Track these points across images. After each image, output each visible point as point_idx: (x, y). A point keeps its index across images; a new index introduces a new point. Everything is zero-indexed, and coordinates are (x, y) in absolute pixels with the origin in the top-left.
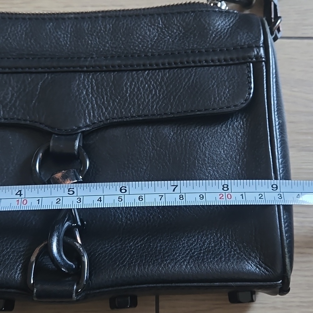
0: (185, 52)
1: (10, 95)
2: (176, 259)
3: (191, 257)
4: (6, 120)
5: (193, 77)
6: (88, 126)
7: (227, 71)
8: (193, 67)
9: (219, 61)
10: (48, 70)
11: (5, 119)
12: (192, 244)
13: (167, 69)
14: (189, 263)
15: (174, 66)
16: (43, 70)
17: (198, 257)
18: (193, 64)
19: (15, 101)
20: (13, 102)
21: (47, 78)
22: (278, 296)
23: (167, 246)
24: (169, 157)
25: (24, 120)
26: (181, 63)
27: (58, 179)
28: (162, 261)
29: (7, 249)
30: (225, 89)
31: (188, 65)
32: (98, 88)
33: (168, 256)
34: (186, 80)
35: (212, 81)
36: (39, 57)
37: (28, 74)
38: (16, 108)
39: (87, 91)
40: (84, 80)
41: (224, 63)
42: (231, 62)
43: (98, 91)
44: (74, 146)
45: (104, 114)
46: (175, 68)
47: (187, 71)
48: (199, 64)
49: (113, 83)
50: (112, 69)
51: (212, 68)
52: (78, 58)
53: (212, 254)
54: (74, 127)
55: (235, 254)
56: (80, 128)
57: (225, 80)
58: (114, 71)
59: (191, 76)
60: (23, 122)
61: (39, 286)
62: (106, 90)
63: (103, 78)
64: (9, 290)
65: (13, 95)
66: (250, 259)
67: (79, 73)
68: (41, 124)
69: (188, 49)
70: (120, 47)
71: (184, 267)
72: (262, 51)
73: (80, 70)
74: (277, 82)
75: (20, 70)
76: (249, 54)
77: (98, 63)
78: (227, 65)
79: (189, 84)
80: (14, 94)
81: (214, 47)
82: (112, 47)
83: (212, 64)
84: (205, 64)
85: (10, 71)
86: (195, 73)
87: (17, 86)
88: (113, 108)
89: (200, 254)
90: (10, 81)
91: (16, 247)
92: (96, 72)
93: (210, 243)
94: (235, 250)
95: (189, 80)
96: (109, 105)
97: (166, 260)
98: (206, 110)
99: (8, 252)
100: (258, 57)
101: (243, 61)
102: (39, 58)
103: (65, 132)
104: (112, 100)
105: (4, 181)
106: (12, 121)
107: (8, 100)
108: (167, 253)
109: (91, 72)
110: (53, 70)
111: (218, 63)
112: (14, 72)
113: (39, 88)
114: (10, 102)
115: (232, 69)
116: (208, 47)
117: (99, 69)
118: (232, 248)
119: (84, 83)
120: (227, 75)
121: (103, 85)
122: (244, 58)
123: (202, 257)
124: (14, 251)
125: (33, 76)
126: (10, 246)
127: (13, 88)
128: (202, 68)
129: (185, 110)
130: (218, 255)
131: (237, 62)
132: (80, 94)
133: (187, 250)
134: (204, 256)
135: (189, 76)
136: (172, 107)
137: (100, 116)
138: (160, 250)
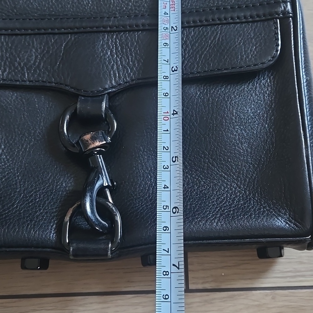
0: (210, 10)
1: (34, 57)
2: (207, 217)
3: (221, 215)
4: (31, 83)
5: (219, 35)
6: (113, 87)
7: (253, 28)
8: (219, 24)
9: (245, 17)
10: (71, 31)
11: (30, 81)
12: (221, 202)
13: (192, 27)
14: (219, 220)
15: (199, 24)
16: (66, 31)
17: (228, 215)
18: (219, 22)
19: (40, 63)
20: (37, 64)
21: (71, 38)
22: (306, 251)
23: (197, 204)
24: (196, 117)
25: (49, 82)
26: (206, 20)
27: (87, 141)
28: (193, 220)
29: (40, 210)
30: (252, 47)
31: (213, 22)
32: (122, 48)
33: (199, 214)
34: (212, 38)
35: (238, 39)
36: (61, 17)
37: (51, 36)
38: (40, 70)
39: (111, 52)
40: (108, 40)
41: (251, 20)
42: (258, 19)
43: (122, 52)
44: (101, 107)
45: (129, 75)
46: (201, 26)
47: (213, 29)
48: (225, 22)
49: (137, 42)
50: (136, 28)
51: (238, 25)
52: (101, 18)
53: (242, 211)
54: (100, 89)
55: (264, 211)
56: (106, 89)
57: (252, 37)
58: (138, 31)
59: (217, 34)
60: (48, 84)
61: (74, 245)
62: (130, 50)
63: (127, 38)
64: (44, 250)
65: (36, 57)
66: (280, 215)
67: (103, 33)
68: (66, 85)
69: (213, 7)
70: (143, 6)
71: (215, 224)
72: (289, 7)
73: (104, 30)
74: (304, 38)
75: (43, 31)
76: (276, 10)
77: (121, 23)
78: (253, 22)
79: (215, 42)
80: (38, 56)
81: (240, 3)
82: (135, 6)
83: (238, 21)
84: (231, 21)
85: (32, 32)
86: (221, 30)
87: (40, 48)
88: (139, 68)
89: (230, 211)
90: (33, 43)
91: (48, 208)
92: (120, 32)
93: (239, 201)
94: (264, 207)
95: (215, 38)
96: (134, 65)
97: (197, 218)
98: (232, 68)
99: (42, 213)
100: (285, 12)
101: (270, 17)
102: (61, 19)
103: (92, 93)
104: (137, 60)
105: (32, 143)
106: (37, 84)
107: (32, 62)
108: (197, 211)
109: (115, 32)
110: (76, 30)
111: (244, 20)
112: (38, 33)
113: (63, 50)
114: (34, 64)
115: (259, 25)
116: (233, 3)
117: (123, 29)
118: (261, 205)
119: (108, 43)
120: (254, 33)
121: (127, 45)
122: (271, 14)
123: (232, 214)
124: (46, 213)
125: (56, 37)
126: (43, 207)
127: (37, 50)
128: (228, 25)
129: (211, 68)
130: (248, 212)
131: (264, 18)
132: (104, 55)
133: (217, 208)
134: (233, 214)
135: (215, 34)
136: (198, 66)
137: (125, 77)
138: (190, 208)
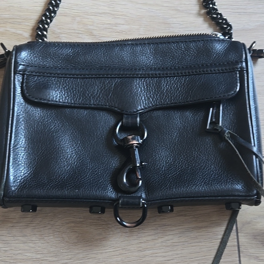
0: (198, 66)
1: (96, 91)
2: (196, 184)
3: (204, 183)
4: (95, 106)
5: (203, 80)
6: (142, 109)
7: (223, 76)
8: (203, 74)
9: (218, 70)
10: (118, 76)
11: (94, 105)
12: (205, 176)
13: (187, 75)
14: (203, 186)
15: (192, 74)
16: (115, 76)
17: (209, 183)
18: (203, 73)
19: (100, 95)
20: (98, 95)
21: (118, 81)
23: (190, 177)
24: (190, 128)
25: (105, 105)
26: (196, 72)
27: (129, 139)
28: (188, 186)
29: (101, 179)
31: (199, 73)
32: (147, 87)
33: (191, 183)
34: (199, 81)
35: (214, 82)
36: (112, 68)
37: (106, 79)
38: (100, 98)
39: (141, 89)
40: (139, 82)
41: (222, 72)
42: (226, 71)
43: (147, 89)
44: (137, 121)
45: (151, 102)
46: (193, 75)
47: (199, 76)
48: (206, 73)
49: (156, 84)
50: (155, 76)
51: (214, 74)
52: (135, 69)
53: (216, 181)
54: (135, 110)
55: (230, 181)
56: (138, 111)
57: (222, 81)
58: (156, 77)
59: (202, 79)
60: (105, 107)
62: (152, 88)
63: (150, 82)
64: (105, 201)
65: (98, 91)
66: (239, 184)
67: (136, 78)
68: (115, 108)
69: (200, 64)
70: (159, 63)
71: (201, 188)
72: (244, 64)
73: (137, 76)
74: (253, 82)
75: (101, 76)
76: (236, 66)
77: (147, 72)
78: (223, 73)
79: (200, 84)
80: (99, 90)
81: (215, 62)
82: (154, 63)
83: (214, 72)
84: (210, 72)
85: (95, 76)
86: (204, 77)
87: (100, 86)
88: (157, 99)
89: (210, 181)
90: (96, 83)
91: (106, 178)
92: (146, 78)
93: (215, 175)
94: (230, 179)
95: (200, 81)
96: (154, 97)
97: (191, 185)
99: (102, 181)
100: (242, 68)
101: (232, 70)
102: (112, 69)
103: (130, 113)
104: (156, 94)
105: (95, 140)
106: (98, 106)
107: (95, 94)
108: (191, 181)
109: (143, 77)
110: (120, 76)
111: (218, 72)
112: (98, 77)
113: (113, 87)
114: (97, 95)
115: (226, 75)
116: (212, 62)
117: (148, 76)
118: (228, 178)
119: (139, 84)
120: (223, 79)
121: (150, 85)
122: (233, 69)
123: (211, 183)
124: (105, 181)
125: (109, 79)
126: (103, 177)
127: (98, 87)
128: (208, 74)
129: (198, 98)
130: (220, 182)
131: (229, 71)
132: (137, 91)
133: (202, 179)
134: (212, 182)
135: (201, 79)
136: (191, 98)
137: (149, 104)
138: (187, 179)
